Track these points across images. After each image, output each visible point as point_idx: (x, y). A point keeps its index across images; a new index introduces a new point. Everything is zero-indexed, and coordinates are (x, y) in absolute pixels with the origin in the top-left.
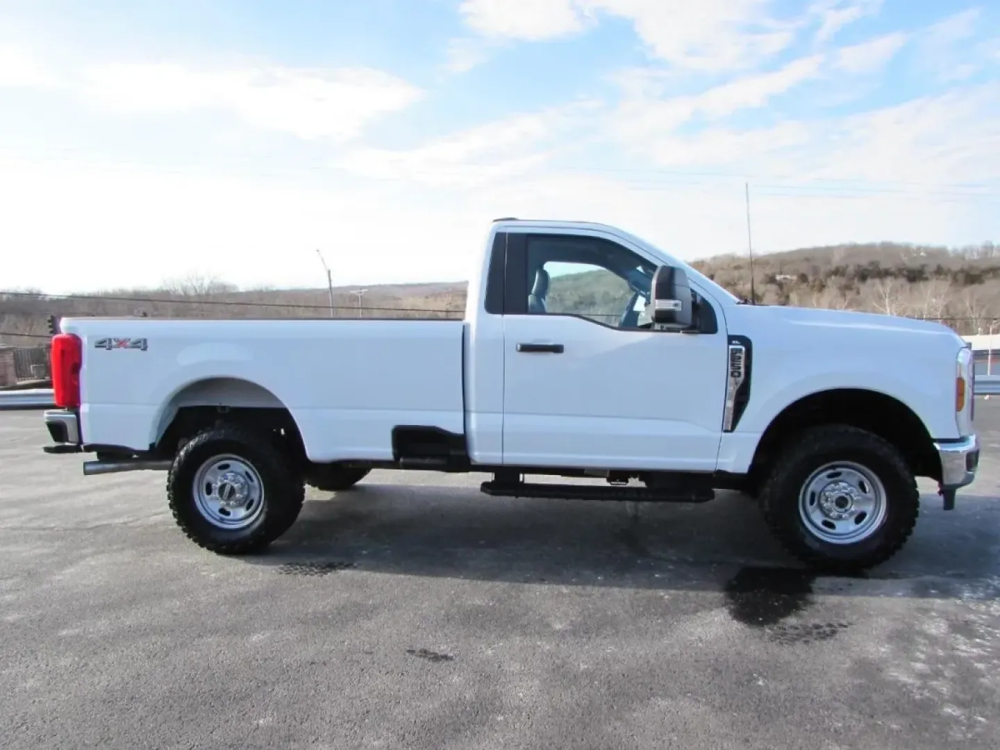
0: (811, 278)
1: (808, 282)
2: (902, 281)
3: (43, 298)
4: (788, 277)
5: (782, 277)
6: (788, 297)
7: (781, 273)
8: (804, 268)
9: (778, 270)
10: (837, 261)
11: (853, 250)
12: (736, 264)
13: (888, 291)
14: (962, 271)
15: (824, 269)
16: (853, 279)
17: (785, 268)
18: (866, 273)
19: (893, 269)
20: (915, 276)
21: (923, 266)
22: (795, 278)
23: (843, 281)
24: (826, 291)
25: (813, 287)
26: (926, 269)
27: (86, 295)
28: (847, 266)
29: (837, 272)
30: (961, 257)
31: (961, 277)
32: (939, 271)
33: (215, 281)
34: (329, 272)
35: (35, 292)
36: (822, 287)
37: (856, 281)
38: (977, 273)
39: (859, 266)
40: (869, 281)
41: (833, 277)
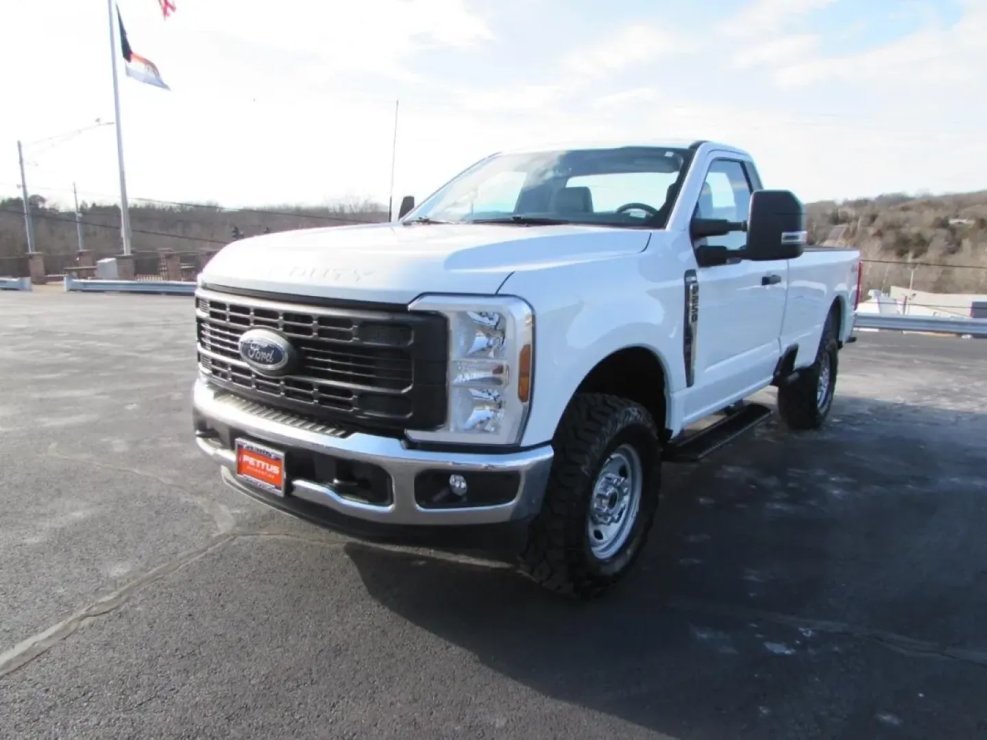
3: (220, 211)
4: (964, 221)
5: (957, 221)
7: (957, 217)
8: (985, 211)
9: (952, 214)
12: (904, 205)
22: (972, 222)
27: (255, 209)
33: (369, 202)
35: (213, 205)
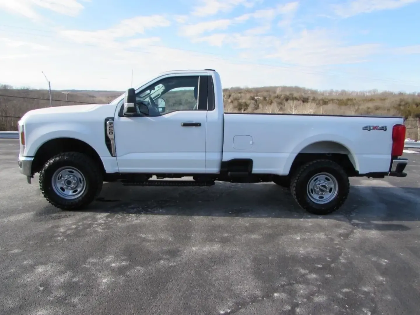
0: (268, 99)
1: (267, 100)
2: (301, 102)
4: (259, 98)
5: (257, 97)
6: (258, 106)
7: (257, 96)
8: (265, 94)
9: (255, 95)
10: (278, 92)
11: (284, 88)
12: (240, 91)
13: (294, 106)
14: (322, 99)
15: (273, 95)
16: (283, 100)
17: (259, 94)
18: (288, 98)
19: (298, 97)
20: (305, 100)
21: (309, 97)
22: (262, 98)
23: (279, 101)
24: (273, 104)
25: (268, 102)
26: (309, 98)
28: (281, 95)
29: (278, 97)
30: (322, 94)
31: (321, 102)
32: (314, 100)
34: (49, 82)
36: (271, 103)
37: (284, 100)
38: (327, 100)
39: (286, 95)
40: (289, 101)
41: (276, 99)
